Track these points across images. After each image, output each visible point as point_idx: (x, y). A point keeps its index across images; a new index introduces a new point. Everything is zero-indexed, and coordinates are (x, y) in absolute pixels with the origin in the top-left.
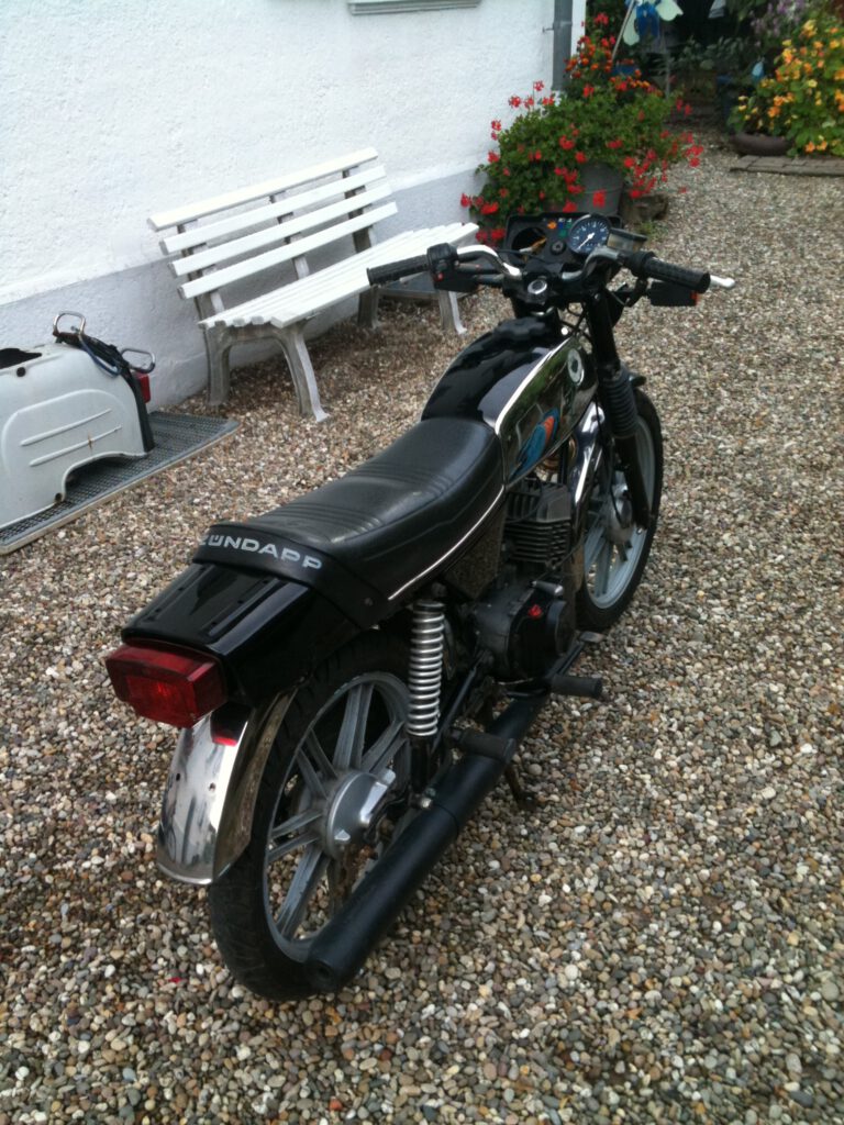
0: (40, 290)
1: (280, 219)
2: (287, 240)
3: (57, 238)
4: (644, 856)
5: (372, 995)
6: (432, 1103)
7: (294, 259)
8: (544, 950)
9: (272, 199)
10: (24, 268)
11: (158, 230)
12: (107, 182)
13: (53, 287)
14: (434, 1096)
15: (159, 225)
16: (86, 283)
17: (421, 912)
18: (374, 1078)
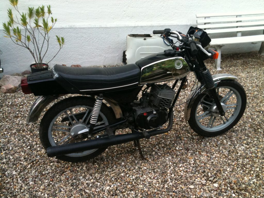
0: (166, 25)
1: (237, 22)
2: (237, 27)
3: (175, 14)
4: (149, 180)
5: (78, 169)
6: (62, 190)
7: (238, 32)
8: (110, 182)
9: (237, 16)
10: (164, 19)
11: (197, 17)
12: (191, 5)
13: (170, 25)
14: (64, 189)
15: (197, 16)
16: (178, 25)
17: (102, 163)
18: (61, 180)
